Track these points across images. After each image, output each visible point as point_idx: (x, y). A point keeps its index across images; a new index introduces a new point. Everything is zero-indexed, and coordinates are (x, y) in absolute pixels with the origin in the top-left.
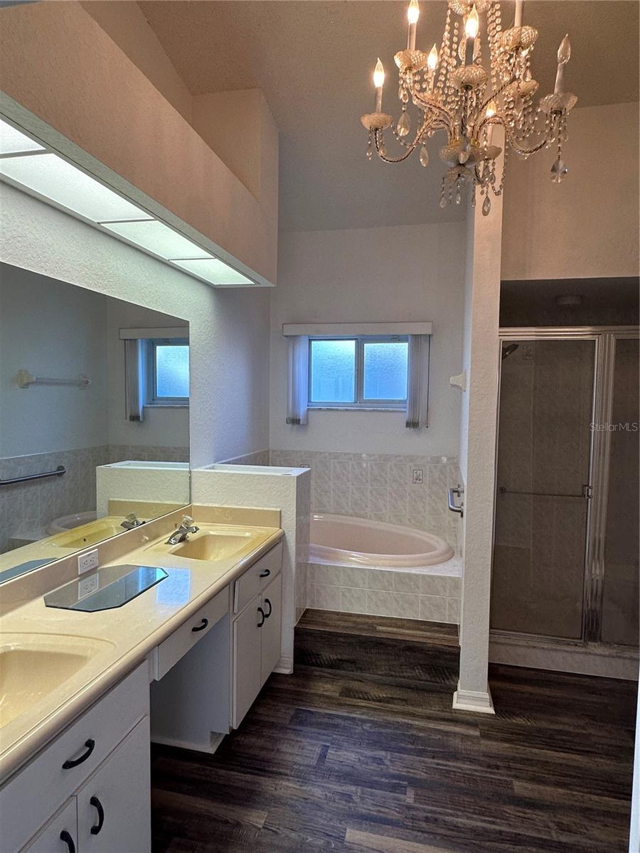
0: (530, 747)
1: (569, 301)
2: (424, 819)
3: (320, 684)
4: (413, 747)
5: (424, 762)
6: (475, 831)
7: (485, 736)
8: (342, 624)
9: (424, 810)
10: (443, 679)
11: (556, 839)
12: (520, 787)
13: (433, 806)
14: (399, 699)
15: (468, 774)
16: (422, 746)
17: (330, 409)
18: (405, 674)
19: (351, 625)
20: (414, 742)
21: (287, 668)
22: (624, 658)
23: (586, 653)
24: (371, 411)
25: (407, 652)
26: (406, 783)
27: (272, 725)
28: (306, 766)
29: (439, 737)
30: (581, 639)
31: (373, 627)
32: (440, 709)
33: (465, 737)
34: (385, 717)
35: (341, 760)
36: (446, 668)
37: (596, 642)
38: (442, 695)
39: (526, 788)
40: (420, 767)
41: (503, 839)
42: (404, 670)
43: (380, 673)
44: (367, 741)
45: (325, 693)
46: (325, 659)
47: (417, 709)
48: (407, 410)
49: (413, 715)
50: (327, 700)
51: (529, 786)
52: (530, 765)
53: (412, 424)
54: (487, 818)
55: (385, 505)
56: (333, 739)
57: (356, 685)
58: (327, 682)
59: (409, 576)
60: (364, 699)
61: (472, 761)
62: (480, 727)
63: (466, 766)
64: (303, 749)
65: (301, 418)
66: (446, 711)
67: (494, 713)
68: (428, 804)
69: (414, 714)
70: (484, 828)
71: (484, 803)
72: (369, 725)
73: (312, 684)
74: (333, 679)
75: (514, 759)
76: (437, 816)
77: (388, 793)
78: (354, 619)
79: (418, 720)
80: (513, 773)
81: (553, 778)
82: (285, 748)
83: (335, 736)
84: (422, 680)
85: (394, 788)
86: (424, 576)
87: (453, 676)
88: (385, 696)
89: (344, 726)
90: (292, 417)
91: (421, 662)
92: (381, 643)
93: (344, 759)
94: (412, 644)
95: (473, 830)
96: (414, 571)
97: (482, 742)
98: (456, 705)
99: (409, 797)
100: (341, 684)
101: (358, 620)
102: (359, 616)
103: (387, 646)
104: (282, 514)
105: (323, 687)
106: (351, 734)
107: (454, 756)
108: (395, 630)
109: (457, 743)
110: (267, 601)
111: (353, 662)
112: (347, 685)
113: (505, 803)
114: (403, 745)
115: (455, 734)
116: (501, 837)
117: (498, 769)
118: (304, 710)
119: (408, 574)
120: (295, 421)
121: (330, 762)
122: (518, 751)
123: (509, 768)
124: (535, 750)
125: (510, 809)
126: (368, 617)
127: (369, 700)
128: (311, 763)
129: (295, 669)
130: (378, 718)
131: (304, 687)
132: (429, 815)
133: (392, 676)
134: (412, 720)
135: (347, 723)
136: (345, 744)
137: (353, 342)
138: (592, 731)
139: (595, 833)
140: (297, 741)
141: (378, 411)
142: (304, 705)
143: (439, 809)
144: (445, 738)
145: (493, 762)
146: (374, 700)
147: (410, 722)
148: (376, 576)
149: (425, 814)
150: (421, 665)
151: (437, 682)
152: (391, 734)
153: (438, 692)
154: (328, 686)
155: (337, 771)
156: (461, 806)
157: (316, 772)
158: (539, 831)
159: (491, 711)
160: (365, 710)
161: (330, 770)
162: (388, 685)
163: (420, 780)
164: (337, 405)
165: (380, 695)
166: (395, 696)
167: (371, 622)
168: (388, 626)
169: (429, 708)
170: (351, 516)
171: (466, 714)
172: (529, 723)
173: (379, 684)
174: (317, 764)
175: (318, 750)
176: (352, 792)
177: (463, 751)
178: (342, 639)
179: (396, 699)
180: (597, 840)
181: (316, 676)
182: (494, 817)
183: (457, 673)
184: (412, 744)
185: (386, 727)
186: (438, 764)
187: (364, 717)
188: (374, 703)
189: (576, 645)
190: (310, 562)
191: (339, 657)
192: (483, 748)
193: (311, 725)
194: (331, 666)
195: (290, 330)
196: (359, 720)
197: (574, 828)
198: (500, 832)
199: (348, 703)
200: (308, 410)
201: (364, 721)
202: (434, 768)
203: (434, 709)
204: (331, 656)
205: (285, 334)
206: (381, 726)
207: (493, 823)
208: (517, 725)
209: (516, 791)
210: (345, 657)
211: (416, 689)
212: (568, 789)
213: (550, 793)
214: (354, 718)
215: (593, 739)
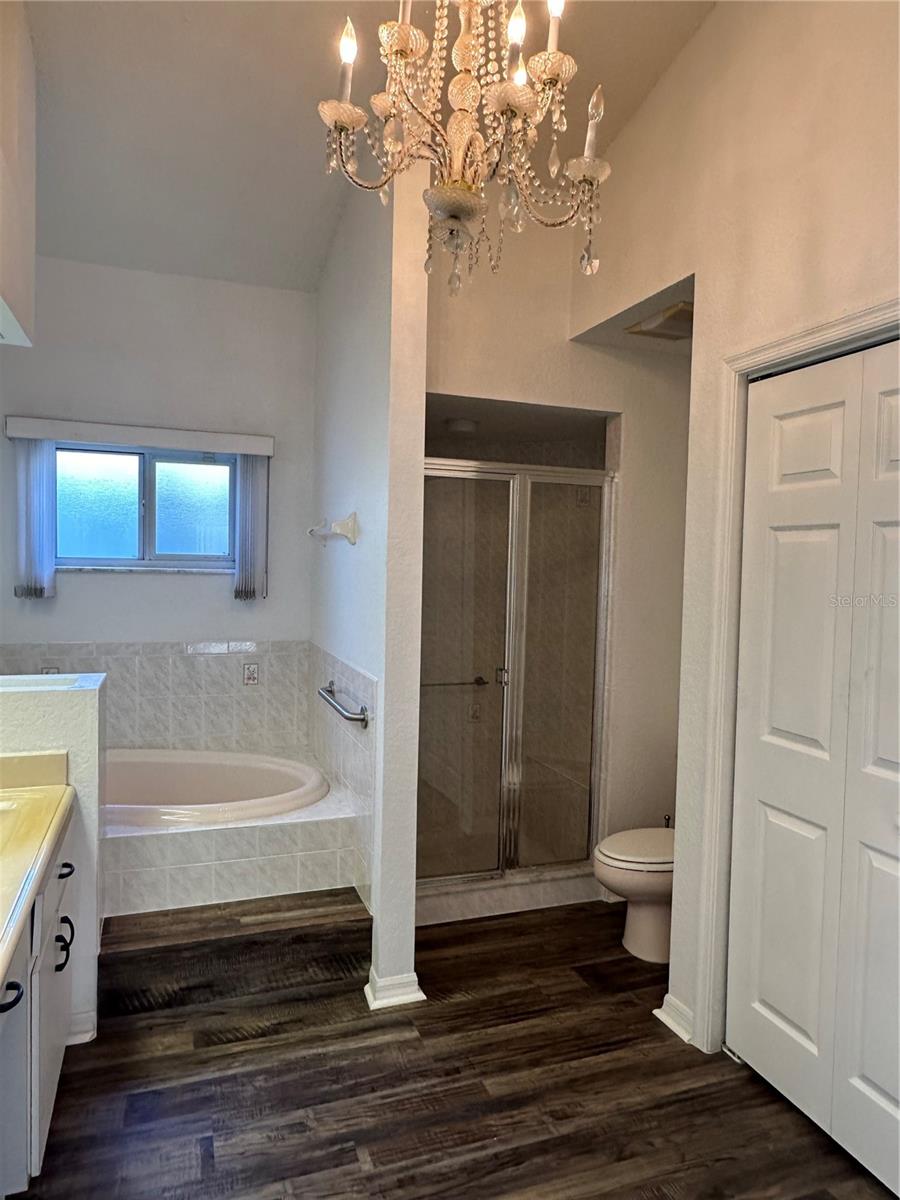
0: (484, 1028)
1: (466, 427)
2: (397, 1184)
3: (155, 1040)
4: (340, 1086)
5: (364, 1102)
6: (465, 1169)
7: (425, 1034)
8: (181, 927)
9: (393, 1172)
10: (349, 971)
11: (556, 1134)
12: (495, 1086)
13: (400, 1160)
14: (292, 1021)
15: (427, 1095)
16: (351, 1079)
17: (100, 571)
18: (293, 981)
19: (195, 926)
20: (338, 1078)
21: (87, 1032)
22: (546, 881)
23: (505, 886)
24: (173, 573)
25: (294, 946)
26: (352, 1143)
27: (92, 1142)
28: (186, 1184)
29: (368, 1057)
30: (498, 868)
31: (233, 920)
32: (354, 1016)
33: (403, 1045)
34: (282, 1057)
35: (241, 1150)
36: (353, 954)
37: (514, 868)
38: (350, 995)
39: (500, 1084)
40: (362, 1112)
41: (502, 1164)
42: (290, 975)
43: (253, 990)
44: (269, 1104)
45: (169, 1052)
46: (157, 994)
47: (323, 1028)
48: (236, 571)
49: (321, 1039)
50: (177, 1063)
51: (503, 1079)
52: (493, 1051)
53: (245, 593)
54: (473, 1146)
55: (198, 724)
56: (214, 1122)
57: (214, 1023)
58: (165, 1034)
59: (282, 828)
60: (238, 1040)
61: (423, 1074)
62: (416, 1023)
63: (419, 1085)
64: (168, 1159)
65: (46, 585)
66: (364, 1017)
67: (425, 998)
68: (392, 1162)
69: (322, 1036)
70: (474, 1160)
71: (461, 1126)
72: (261, 1078)
73: (139, 1044)
74: (172, 1027)
75: (471, 1051)
76: (411, 1172)
77: (333, 1170)
78: (197, 916)
79: (332, 1044)
80: (477, 1071)
81: (524, 1058)
82: (133, 1170)
83: (215, 1116)
84: (318, 982)
85: (337, 1160)
86: (304, 825)
87: (363, 963)
88: (268, 1024)
89: (223, 1094)
90: (25, 585)
91: (316, 955)
92: (255, 943)
93: (244, 1146)
94: (301, 932)
95: (463, 1169)
96: (287, 820)
97: (425, 1042)
98: (374, 1004)
99: (365, 1164)
100: (189, 1028)
101: (205, 915)
102: (203, 909)
103: (263, 944)
104: (70, 758)
105: (162, 1044)
106: (239, 1101)
107: (399, 1077)
108: (270, 916)
109: (394, 1057)
110: (65, 920)
111: (208, 986)
112: (200, 1027)
113: (485, 1114)
114: (326, 1088)
115: (388, 1045)
116: (499, 1162)
117: (459, 1072)
118: (144, 1093)
119: (280, 826)
120: (33, 592)
121: (223, 1162)
122: (473, 1038)
123: (471, 1065)
124: (491, 1030)
125: (493, 1120)
126: (218, 906)
127: (246, 1038)
128: (193, 1178)
129: (100, 1028)
130: (272, 1061)
131: (127, 1054)
132: (401, 1176)
133: (272, 989)
134: (324, 1046)
135: (226, 1088)
136: (238, 1122)
137: (135, 460)
138: (538, 982)
139: (591, 1106)
140: (153, 1150)
141: (186, 573)
142: (138, 1087)
143: (410, 1162)
144: (377, 1056)
145: (448, 1066)
146: (254, 1037)
147: (320, 1050)
148: (227, 837)
149: (395, 1178)
150: (315, 960)
151: (341, 979)
152: (302, 1078)
153: (345, 992)
154: (168, 1040)
155: (242, 1171)
156: (436, 1143)
157: (208, 1187)
158: (535, 1133)
159: (422, 996)
160: (248, 1057)
161: (229, 1174)
162: (268, 1005)
163: (368, 1131)
164: (107, 562)
165: (261, 1025)
166: (283, 1020)
167: (229, 913)
168: (256, 914)
169: (337, 1019)
170: (141, 748)
171: (390, 1012)
172: (470, 997)
173: (256, 1009)
174: (202, 1173)
175: (196, 1150)
176: (278, 1193)
177: (408, 1066)
178: (187, 954)
179: (286, 1023)
180: (595, 1115)
181: (142, 1028)
182: (479, 1140)
183: (368, 957)
184: (335, 1082)
185: (290, 1071)
186: (383, 1097)
187: (249, 1068)
188: (255, 1041)
189: (492, 878)
190: (109, 836)
191: (183, 984)
192: (430, 1052)
193: (165, 1113)
194: (168, 1004)
195: (19, 429)
196: (244, 1075)
197: (569, 1111)
198: (496, 1156)
199: (216, 1054)
200: (57, 571)
201: (251, 1075)
202: (380, 1105)
203: (345, 1019)
204: (168, 987)
205: (10, 433)
206: (281, 1073)
207: (483, 1148)
208: (458, 1004)
209: (491, 1093)
210: (193, 982)
211: (310, 999)
212: (544, 1064)
213: (526, 1079)
214: (234, 1077)
215: (544, 992)
